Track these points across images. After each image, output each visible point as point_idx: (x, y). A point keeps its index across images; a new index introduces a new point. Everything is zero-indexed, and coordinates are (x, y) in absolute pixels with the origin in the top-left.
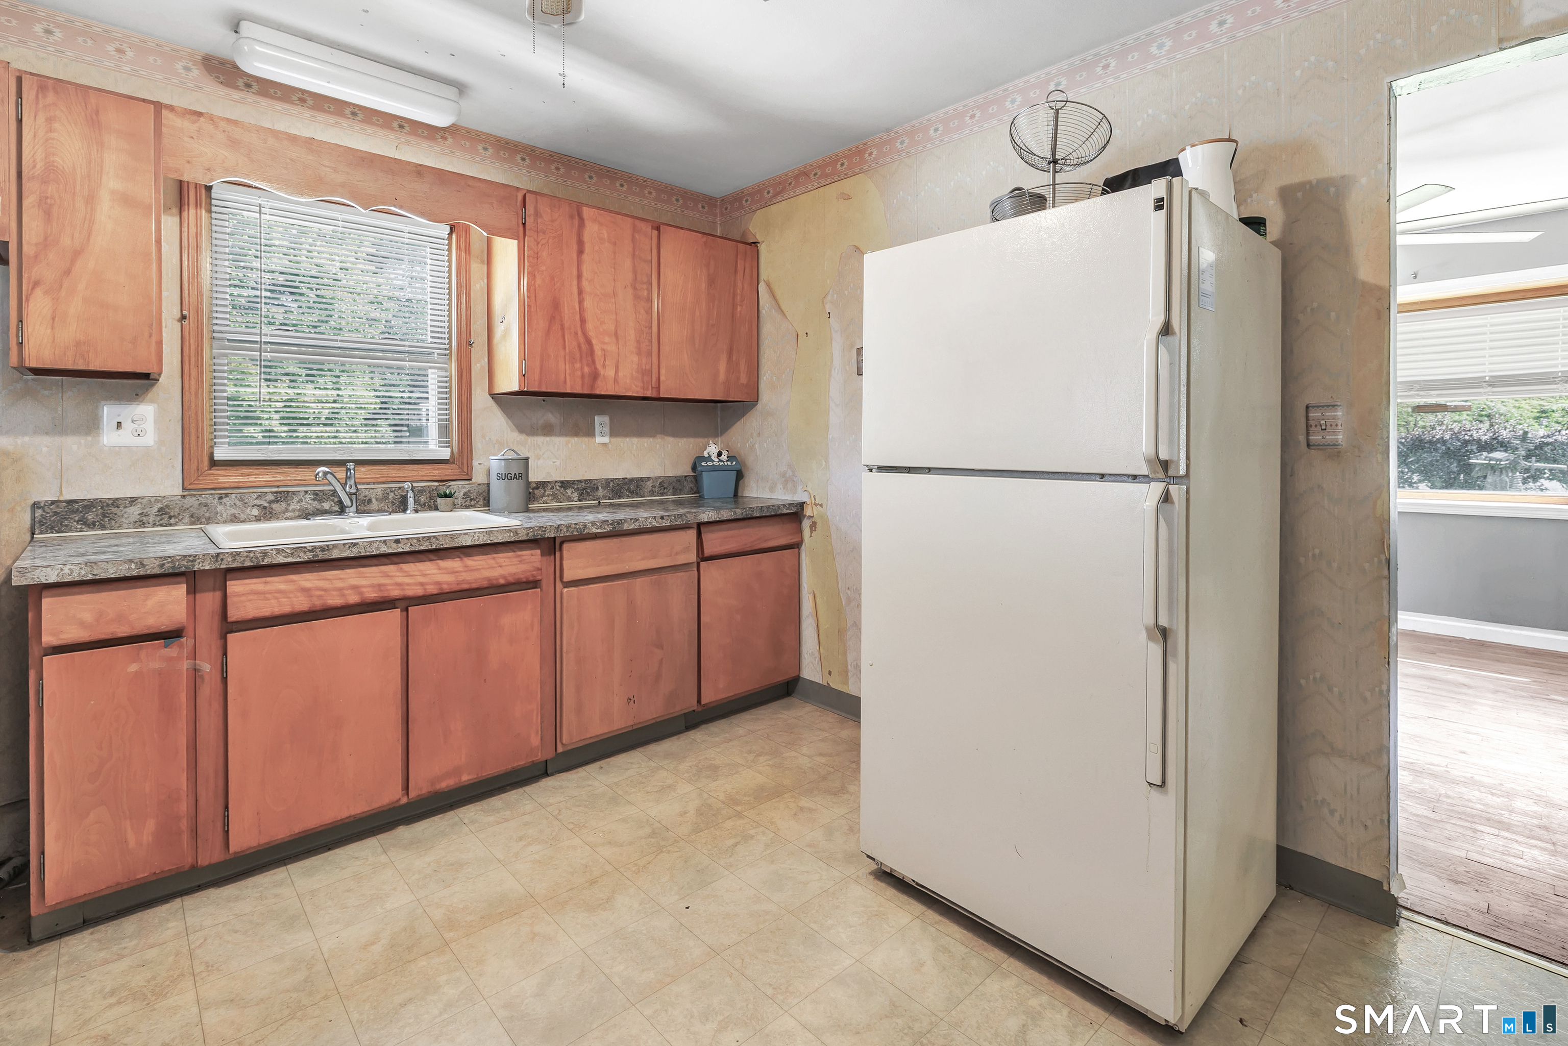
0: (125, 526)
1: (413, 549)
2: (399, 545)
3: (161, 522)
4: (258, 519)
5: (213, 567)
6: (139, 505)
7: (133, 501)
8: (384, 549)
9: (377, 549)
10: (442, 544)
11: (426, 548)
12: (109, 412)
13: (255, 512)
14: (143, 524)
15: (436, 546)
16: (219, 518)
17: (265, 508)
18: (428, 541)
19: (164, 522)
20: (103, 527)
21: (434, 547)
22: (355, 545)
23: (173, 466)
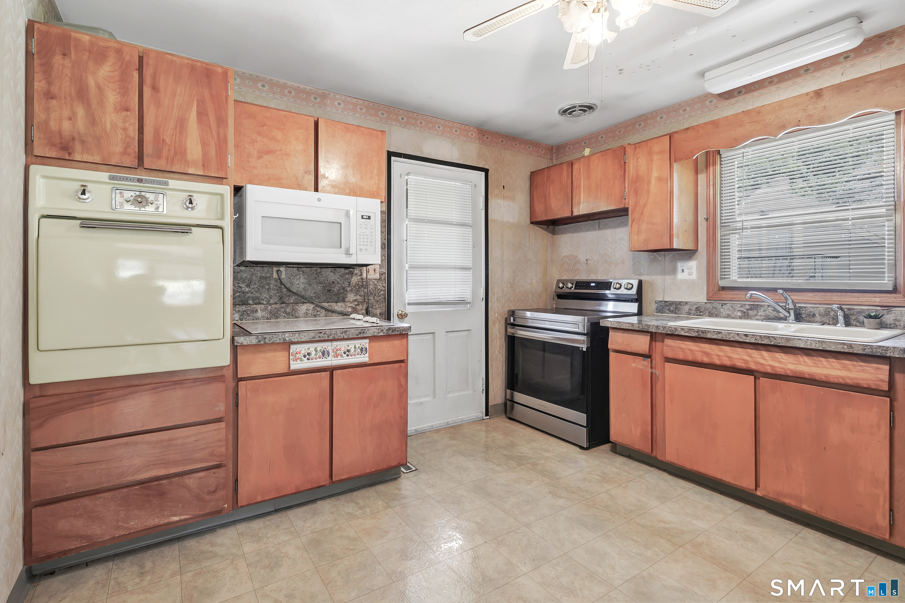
0: (683, 313)
1: (757, 342)
2: (747, 338)
3: (697, 314)
4: (741, 318)
5: (656, 331)
6: (688, 305)
7: (686, 303)
8: (737, 338)
9: (733, 337)
10: (779, 343)
11: (767, 343)
12: (680, 265)
13: (739, 314)
14: (690, 314)
15: (774, 343)
16: (722, 315)
17: (744, 312)
18: (768, 339)
19: (698, 314)
20: (676, 313)
21: (772, 343)
22: (720, 333)
23: (703, 289)
